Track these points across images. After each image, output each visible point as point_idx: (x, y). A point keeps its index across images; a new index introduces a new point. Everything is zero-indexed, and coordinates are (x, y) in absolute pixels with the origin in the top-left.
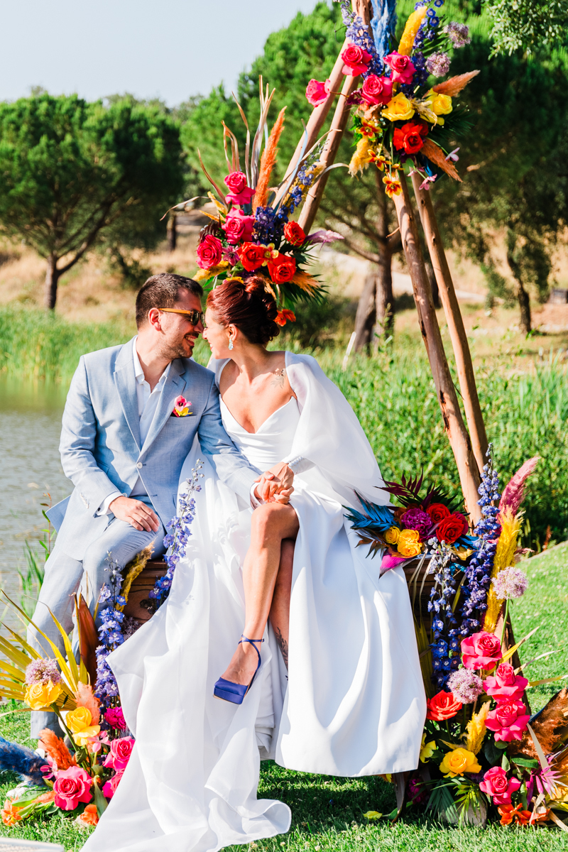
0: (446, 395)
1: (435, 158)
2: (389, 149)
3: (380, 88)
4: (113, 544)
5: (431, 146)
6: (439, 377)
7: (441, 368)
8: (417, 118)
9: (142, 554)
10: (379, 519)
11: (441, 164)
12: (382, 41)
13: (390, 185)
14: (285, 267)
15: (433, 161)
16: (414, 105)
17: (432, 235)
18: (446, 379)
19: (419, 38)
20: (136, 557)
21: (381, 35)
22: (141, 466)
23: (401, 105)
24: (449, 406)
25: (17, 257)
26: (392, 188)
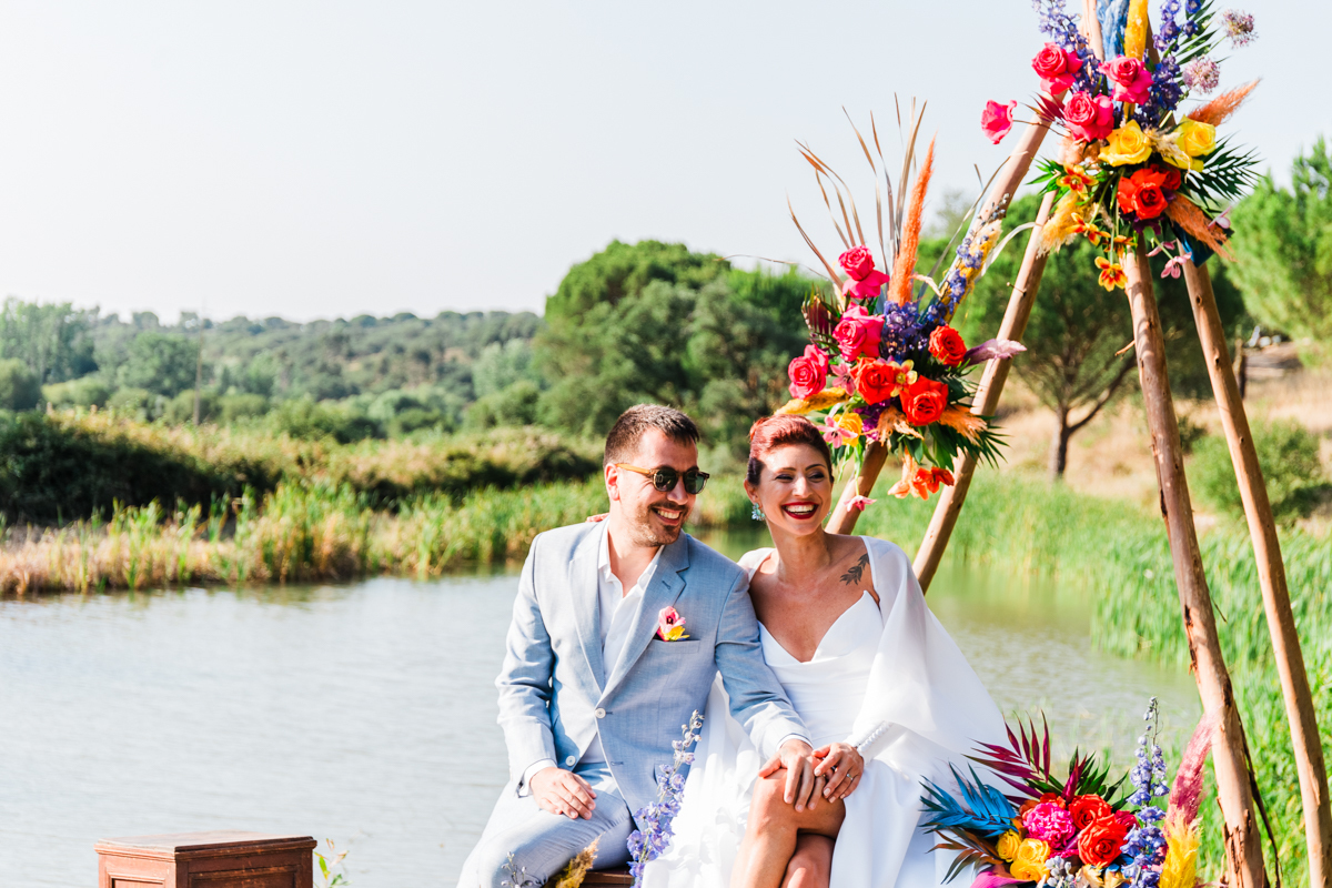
0: (1194, 614)
1: (1191, 226)
2: (1112, 213)
3: (1090, 113)
4: (524, 841)
5: (1184, 207)
6: (1184, 582)
7: (1187, 568)
8: (1156, 161)
9: (577, 860)
10: (988, 817)
11: (1201, 234)
12: (1112, 41)
13: (1109, 271)
14: (927, 399)
15: (1188, 231)
16: (1152, 141)
17: (1215, 353)
18: (1196, 586)
19: (1170, 33)
20: (567, 864)
21: (1111, 31)
22: (604, 714)
23: (1127, 139)
24: (1198, 631)
25: (1029, 409)
26: (1112, 276)
